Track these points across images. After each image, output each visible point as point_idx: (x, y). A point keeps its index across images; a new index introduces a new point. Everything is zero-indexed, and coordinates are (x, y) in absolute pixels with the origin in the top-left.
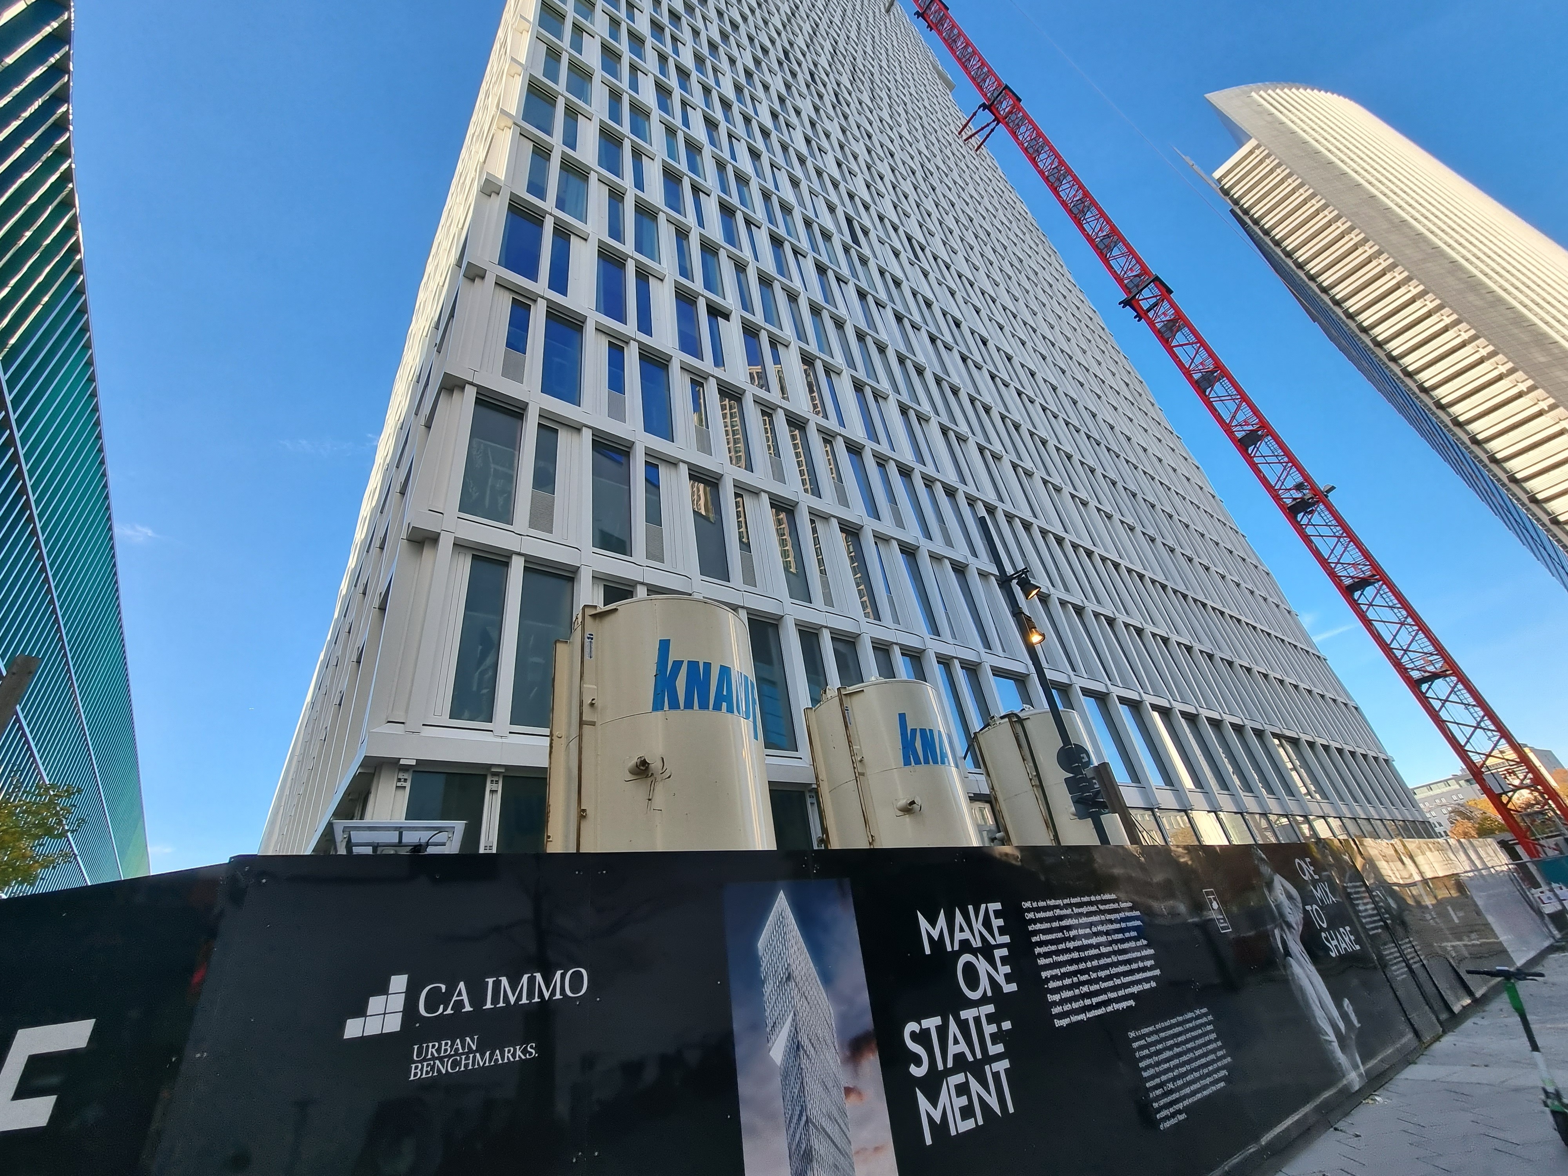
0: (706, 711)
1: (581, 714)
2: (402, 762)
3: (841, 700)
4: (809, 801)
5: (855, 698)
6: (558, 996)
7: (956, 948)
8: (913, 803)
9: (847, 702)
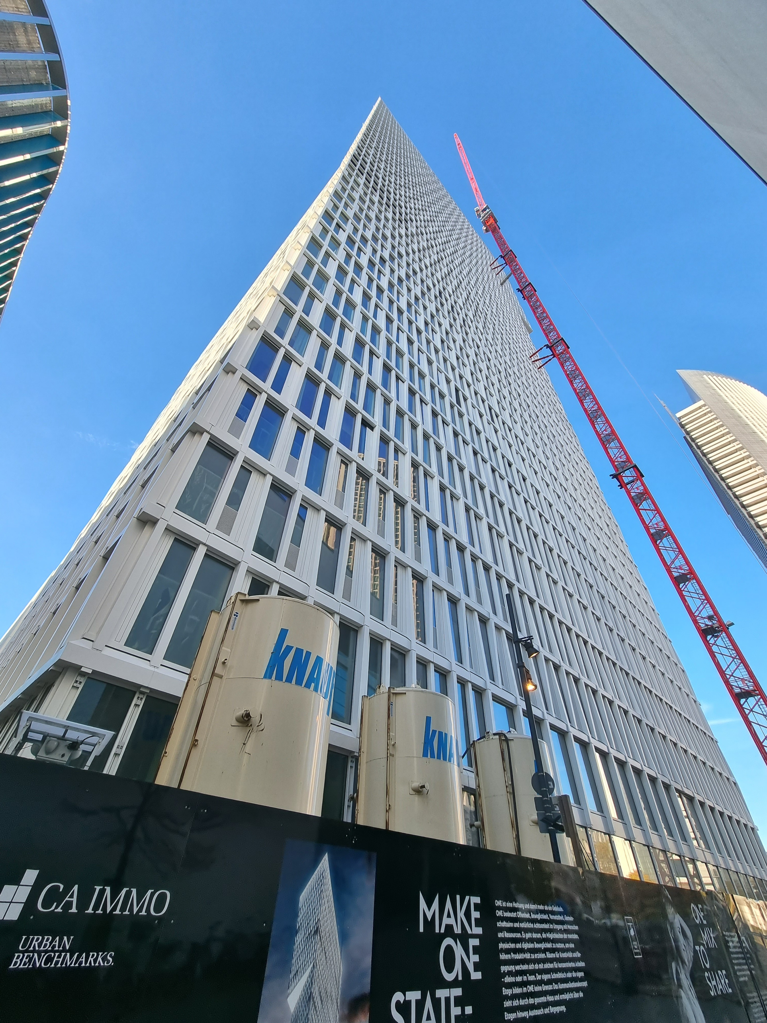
0: (299, 687)
1: (215, 668)
2: (83, 669)
3: (389, 696)
4: (350, 764)
5: (399, 698)
6: (143, 913)
7: (442, 931)
8: (423, 787)
9: (393, 699)
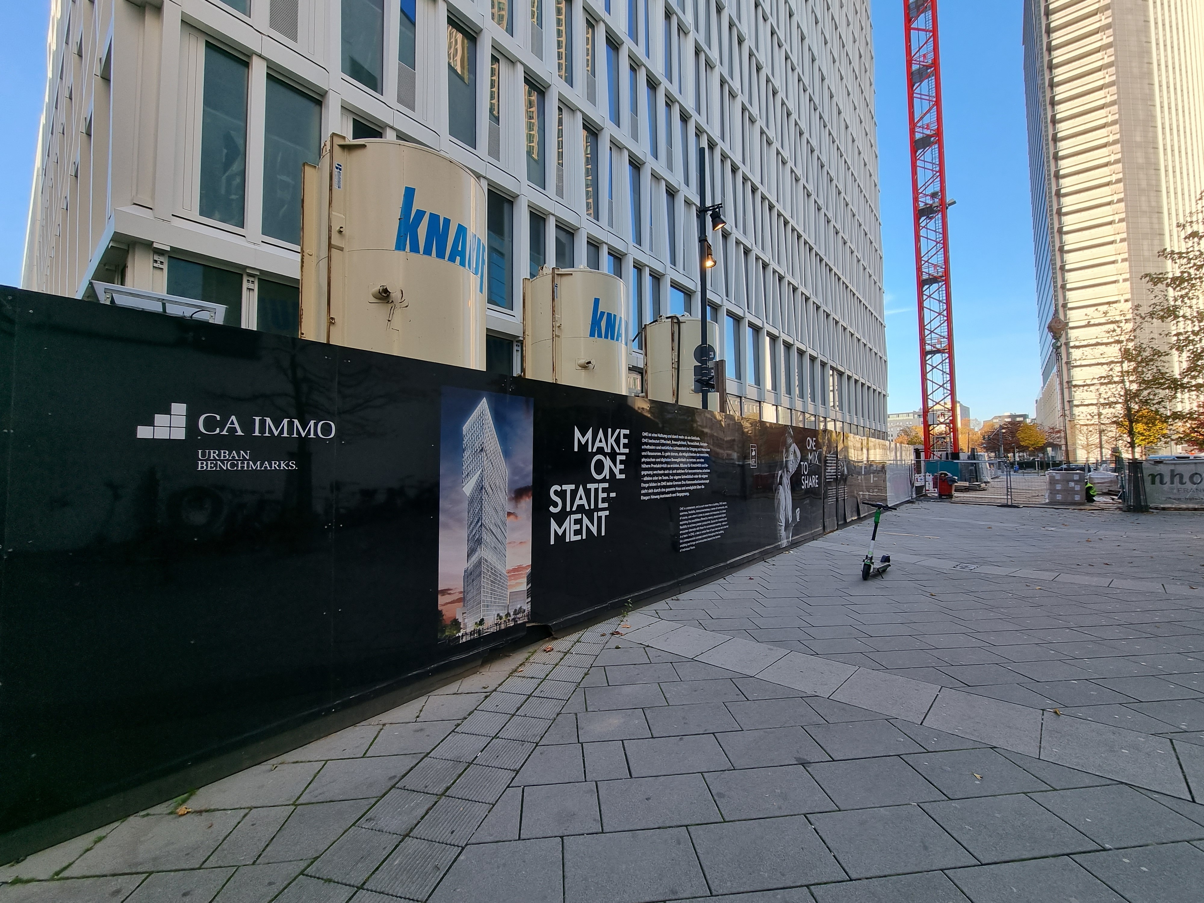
0: (441, 260)
1: (330, 238)
2: (155, 245)
3: (553, 278)
5: (565, 279)
6: (312, 436)
7: (594, 450)
8: (589, 363)
9: (557, 280)
